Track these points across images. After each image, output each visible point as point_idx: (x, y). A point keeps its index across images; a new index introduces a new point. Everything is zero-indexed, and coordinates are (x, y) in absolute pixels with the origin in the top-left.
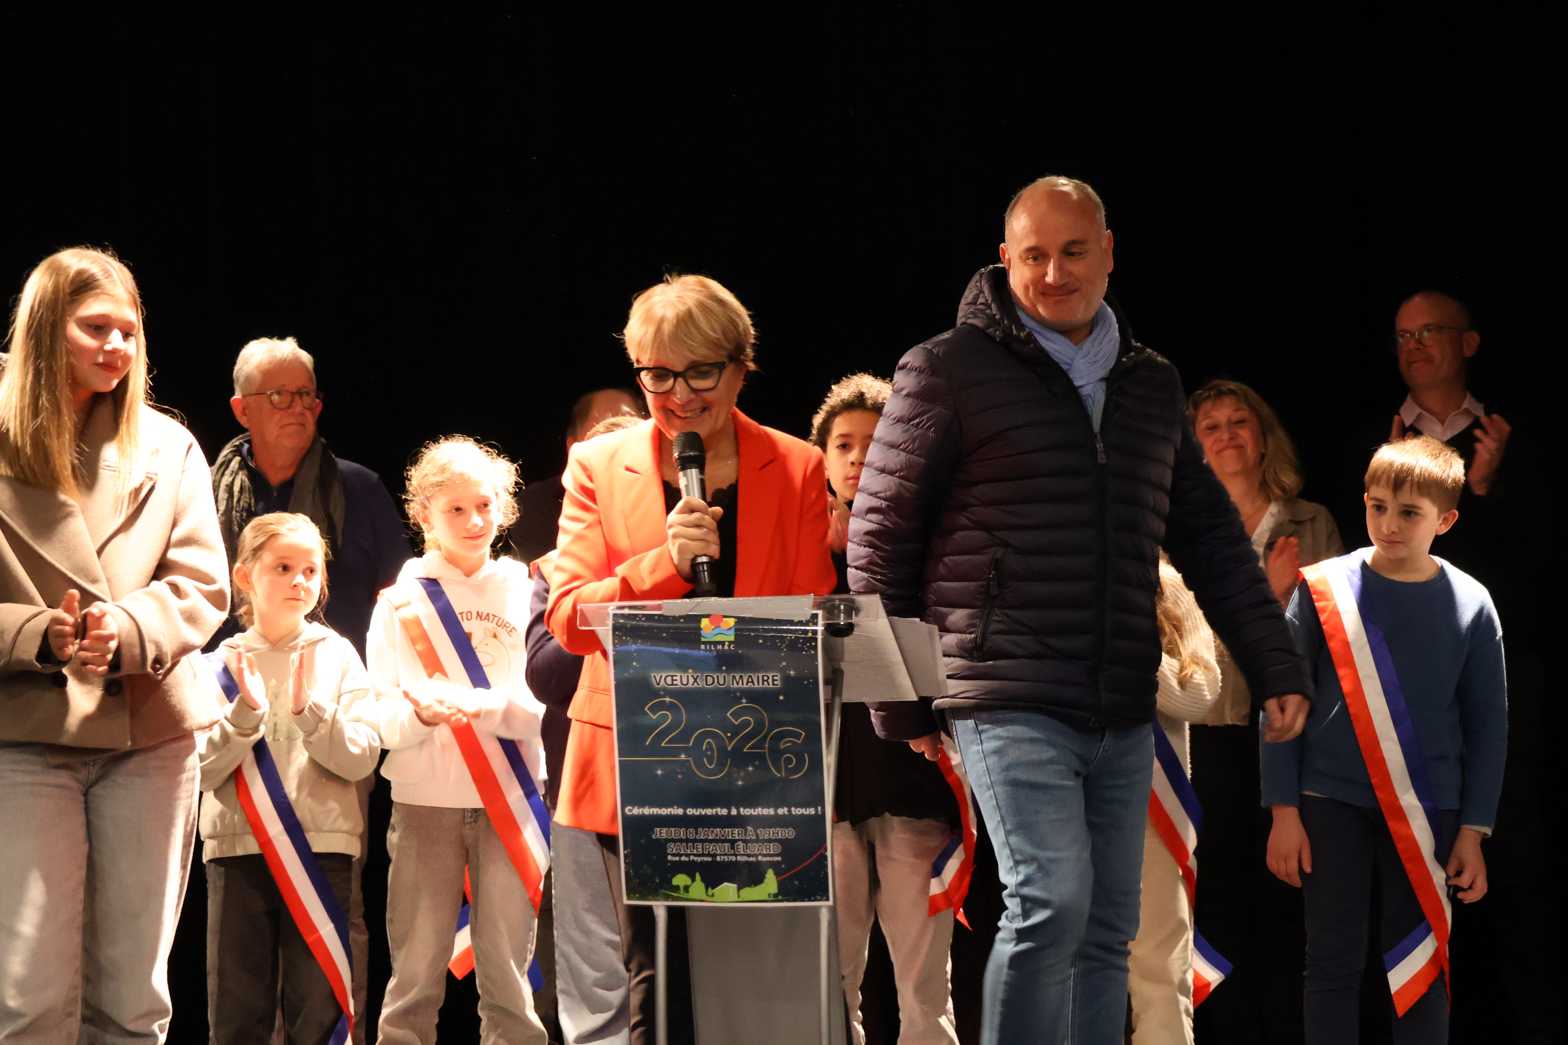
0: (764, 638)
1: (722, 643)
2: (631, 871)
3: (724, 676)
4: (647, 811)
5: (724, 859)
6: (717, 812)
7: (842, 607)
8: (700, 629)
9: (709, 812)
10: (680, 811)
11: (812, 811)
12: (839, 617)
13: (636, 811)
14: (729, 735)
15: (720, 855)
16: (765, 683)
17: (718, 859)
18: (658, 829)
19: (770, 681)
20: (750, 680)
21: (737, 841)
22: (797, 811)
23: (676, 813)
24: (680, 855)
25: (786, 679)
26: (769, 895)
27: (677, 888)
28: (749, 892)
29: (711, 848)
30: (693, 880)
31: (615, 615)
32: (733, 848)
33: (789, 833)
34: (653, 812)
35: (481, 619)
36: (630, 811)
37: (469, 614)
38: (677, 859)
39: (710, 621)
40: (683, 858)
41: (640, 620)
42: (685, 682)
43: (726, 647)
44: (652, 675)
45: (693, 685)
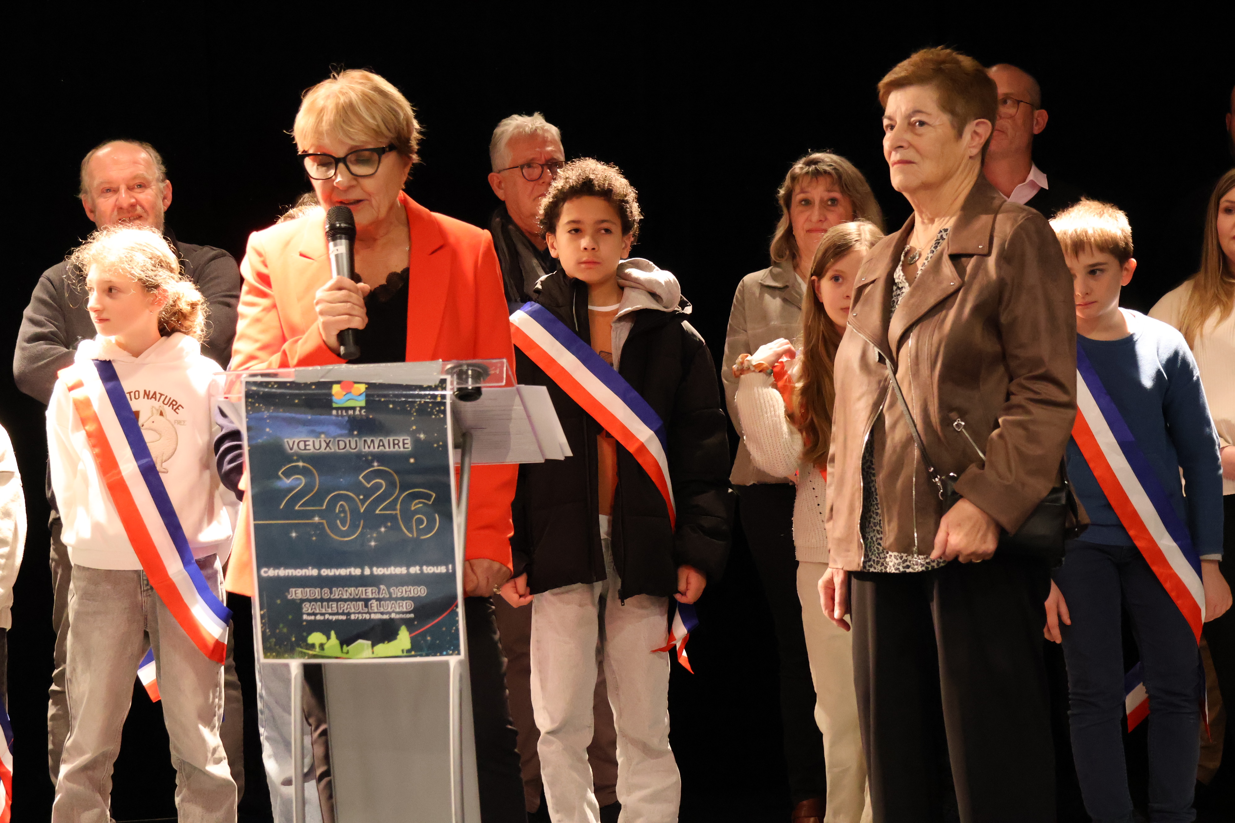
0: (393, 403)
1: (354, 408)
2: (268, 630)
3: (356, 441)
4: (282, 572)
5: (358, 617)
6: (350, 572)
7: (470, 372)
8: (331, 395)
9: (343, 572)
10: (314, 572)
11: (442, 569)
12: (467, 382)
13: (272, 572)
14: (361, 497)
15: (354, 613)
16: (396, 446)
17: (353, 617)
18: (294, 590)
19: (401, 444)
20: (381, 444)
21: (370, 599)
22: (428, 570)
23: (310, 574)
24: (315, 614)
25: (416, 442)
26: (403, 651)
27: (313, 646)
28: (383, 649)
29: (345, 607)
30: (329, 638)
31: (247, 383)
32: (366, 606)
33: (421, 591)
34: (288, 573)
35: (148, 398)
36: (265, 572)
37: (137, 393)
38: (312, 618)
39: (342, 388)
40: (319, 617)
41: (272, 387)
42: (317, 447)
43: (357, 412)
44: (286, 440)
45: (325, 449)
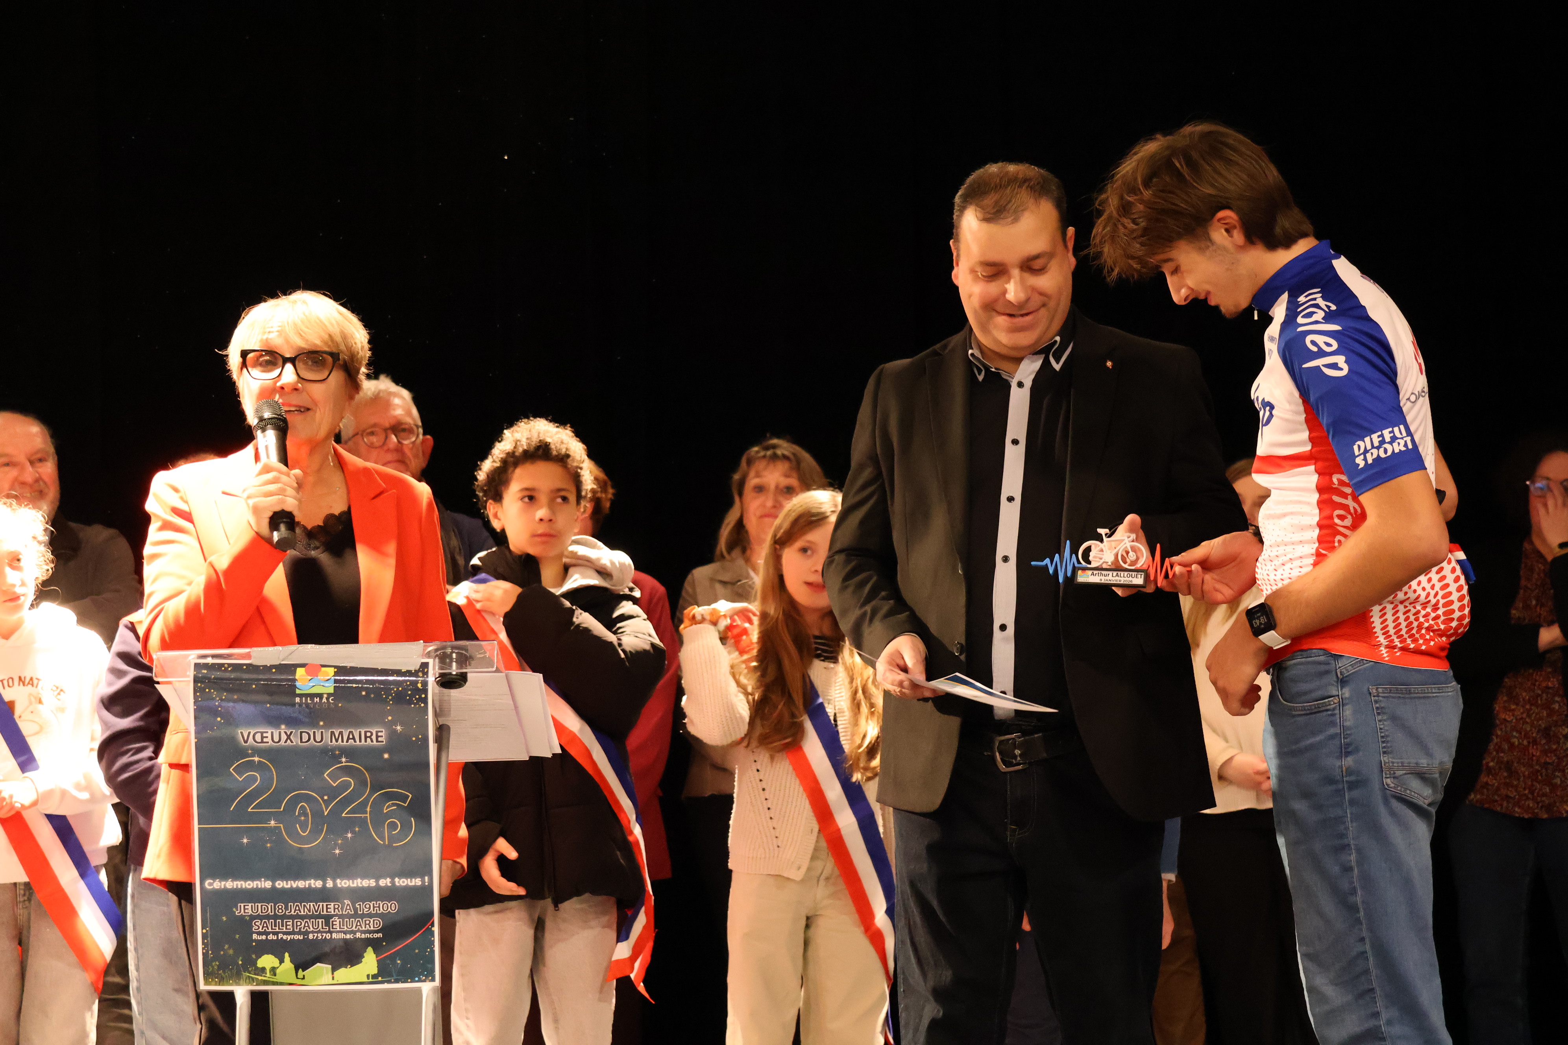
0: (366, 689)
1: (320, 696)
2: (210, 952)
3: (322, 732)
4: (230, 884)
5: (317, 937)
6: (310, 884)
7: (454, 655)
8: (295, 680)
9: (301, 884)
10: (268, 884)
11: (417, 882)
12: (451, 666)
13: (218, 885)
14: (326, 798)
15: (312, 932)
16: (368, 739)
17: (311, 936)
18: (242, 905)
19: (374, 737)
20: (351, 737)
21: (332, 916)
22: (401, 882)
23: (263, 887)
24: (267, 934)
25: (392, 734)
26: (368, 976)
27: (263, 969)
28: (345, 974)
29: (302, 924)
30: (282, 961)
31: (196, 665)
32: (327, 924)
33: (391, 907)
34: (237, 885)
35: (24, 685)
36: (210, 884)
37: (10, 681)
38: (264, 937)
39: (306, 671)
40: (271, 937)
41: (226, 670)
42: (276, 739)
43: (324, 700)
44: (239, 731)
45: (285, 742)
